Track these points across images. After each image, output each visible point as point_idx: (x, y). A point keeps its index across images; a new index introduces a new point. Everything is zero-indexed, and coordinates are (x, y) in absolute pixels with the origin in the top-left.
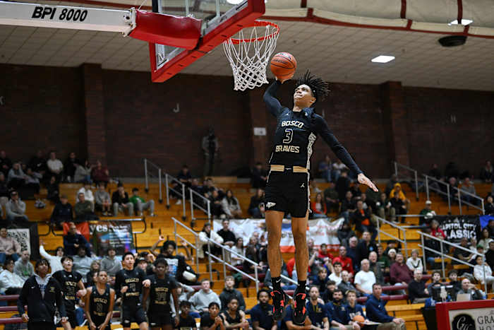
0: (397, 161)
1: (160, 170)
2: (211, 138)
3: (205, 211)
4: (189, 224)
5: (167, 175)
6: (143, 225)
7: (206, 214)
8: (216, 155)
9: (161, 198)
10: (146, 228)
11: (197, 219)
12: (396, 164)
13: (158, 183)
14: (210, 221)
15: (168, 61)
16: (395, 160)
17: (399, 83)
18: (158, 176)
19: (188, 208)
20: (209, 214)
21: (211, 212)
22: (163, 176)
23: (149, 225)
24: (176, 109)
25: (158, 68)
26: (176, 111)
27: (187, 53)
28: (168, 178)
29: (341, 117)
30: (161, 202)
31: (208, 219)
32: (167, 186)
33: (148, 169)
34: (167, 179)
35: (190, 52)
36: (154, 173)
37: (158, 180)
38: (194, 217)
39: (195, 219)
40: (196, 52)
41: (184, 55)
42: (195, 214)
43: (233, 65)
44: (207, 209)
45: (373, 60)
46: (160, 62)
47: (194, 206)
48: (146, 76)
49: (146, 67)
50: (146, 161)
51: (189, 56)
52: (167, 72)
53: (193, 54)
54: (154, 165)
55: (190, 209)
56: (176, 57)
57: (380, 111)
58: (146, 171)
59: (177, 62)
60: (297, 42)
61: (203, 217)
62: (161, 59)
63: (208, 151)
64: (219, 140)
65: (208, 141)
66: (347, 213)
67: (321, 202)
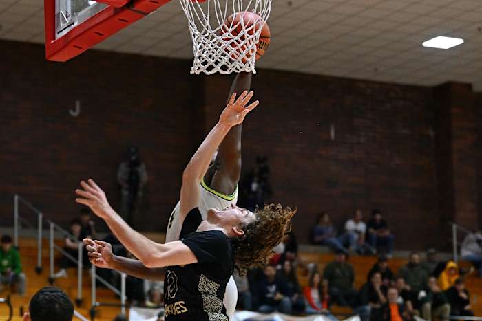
0: (456, 223)
1: (40, 216)
2: (133, 165)
3: (116, 291)
4: (86, 312)
5: (52, 225)
6: (7, 309)
7: (119, 297)
8: (140, 194)
9: (40, 264)
10: (11, 314)
11: (102, 305)
12: (454, 227)
13: (36, 239)
14: (123, 309)
15: (76, 24)
16: (453, 221)
17: (469, 86)
18: (36, 226)
19: (87, 285)
20: (124, 298)
21: (127, 294)
22: (46, 227)
23: (16, 310)
24: (74, 110)
25: (58, 36)
26: (74, 114)
27: (112, 12)
28: (55, 229)
29: (362, 140)
30: (39, 271)
31: (120, 306)
32: (52, 245)
33: (20, 214)
34: (52, 232)
35: (118, 11)
36: (29, 221)
37: (37, 233)
38: (97, 301)
39: (98, 304)
40: (128, 11)
41: (106, 16)
42: (98, 295)
44: (119, 288)
45: (426, 44)
46: (62, 26)
47: (97, 281)
48: (35, 51)
49: (33, 32)
50: (16, 198)
51: (117, 18)
52: (72, 44)
53: (123, 16)
54: (30, 206)
55: (90, 286)
56: (91, 19)
57: (431, 133)
58: (16, 216)
59: (93, 27)
60: (294, 5)
61: (114, 301)
62: (64, 21)
63: (125, 186)
64: (148, 169)
65: (128, 169)
66: (369, 308)
67: (320, 288)
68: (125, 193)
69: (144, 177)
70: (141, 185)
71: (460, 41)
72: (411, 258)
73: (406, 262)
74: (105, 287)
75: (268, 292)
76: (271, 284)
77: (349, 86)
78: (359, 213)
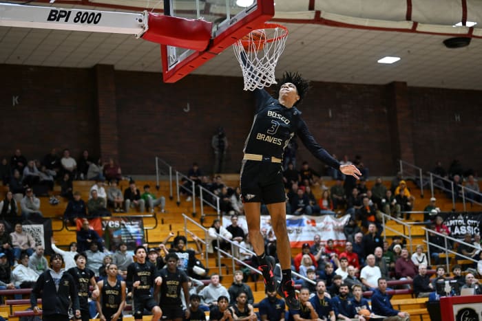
0: (402, 160)
1: (170, 168)
2: (221, 137)
3: (214, 207)
4: (199, 220)
5: (177, 173)
6: (154, 221)
7: (216, 211)
8: (225, 153)
9: (171, 194)
10: (157, 223)
11: (206, 215)
12: (401, 162)
13: (169, 181)
15: (179, 62)
16: (400, 158)
17: (405, 83)
18: (169, 174)
19: (198, 205)
20: (219, 211)
21: (220, 209)
22: (174, 174)
23: (159, 221)
24: (186, 108)
25: (170, 69)
26: (187, 110)
27: (198, 54)
28: (179, 175)
29: (347, 116)
30: (171, 198)
31: (217, 215)
33: (159, 166)
34: (177, 176)
35: (201, 54)
36: (164, 171)
37: (169, 178)
38: (204, 213)
39: (204, 215)
40: (206, 53)
41: (195, 56)
42: (204, 210)
43: (242, 66)
44: (216, 206)
46: (172, 63)
47: (204, 203)
48: (158, 77)
49: (157, 67)
50: (157, 159)
51: (200, 57)
52: (178, 73)
53: (203, 56)
54: (165, 163)
55: (200, 205)
56: (187, 58)
57: (385, 110)
58: (157, 169)
59: (188, 63)
60: (305, 44)
61: (213, 213)
62: (172, 60)
63: (217, 149)
64: (228, 139)
65: (217, 140)
66: (353, 209)
67: (328, 199)
68: (216, 152)
69: (227, 144)
70: (226, 148)
71: (398, 59)
72: (377, 180)
73: (374, 183)
74: (208, 205)
75: (299, 203)
76: (301, 199)
77: (338, 86)
78: (346, 157)
